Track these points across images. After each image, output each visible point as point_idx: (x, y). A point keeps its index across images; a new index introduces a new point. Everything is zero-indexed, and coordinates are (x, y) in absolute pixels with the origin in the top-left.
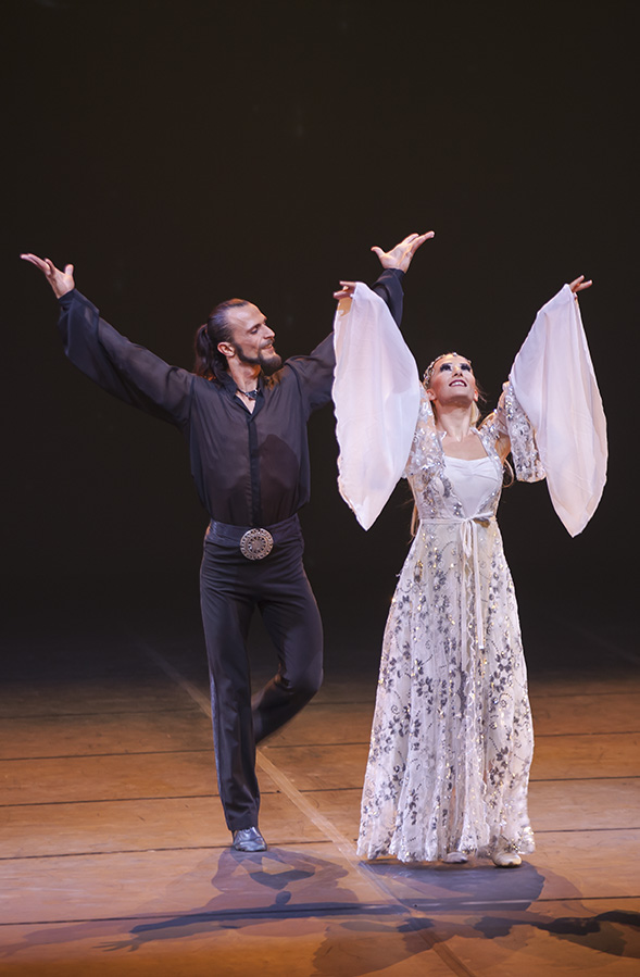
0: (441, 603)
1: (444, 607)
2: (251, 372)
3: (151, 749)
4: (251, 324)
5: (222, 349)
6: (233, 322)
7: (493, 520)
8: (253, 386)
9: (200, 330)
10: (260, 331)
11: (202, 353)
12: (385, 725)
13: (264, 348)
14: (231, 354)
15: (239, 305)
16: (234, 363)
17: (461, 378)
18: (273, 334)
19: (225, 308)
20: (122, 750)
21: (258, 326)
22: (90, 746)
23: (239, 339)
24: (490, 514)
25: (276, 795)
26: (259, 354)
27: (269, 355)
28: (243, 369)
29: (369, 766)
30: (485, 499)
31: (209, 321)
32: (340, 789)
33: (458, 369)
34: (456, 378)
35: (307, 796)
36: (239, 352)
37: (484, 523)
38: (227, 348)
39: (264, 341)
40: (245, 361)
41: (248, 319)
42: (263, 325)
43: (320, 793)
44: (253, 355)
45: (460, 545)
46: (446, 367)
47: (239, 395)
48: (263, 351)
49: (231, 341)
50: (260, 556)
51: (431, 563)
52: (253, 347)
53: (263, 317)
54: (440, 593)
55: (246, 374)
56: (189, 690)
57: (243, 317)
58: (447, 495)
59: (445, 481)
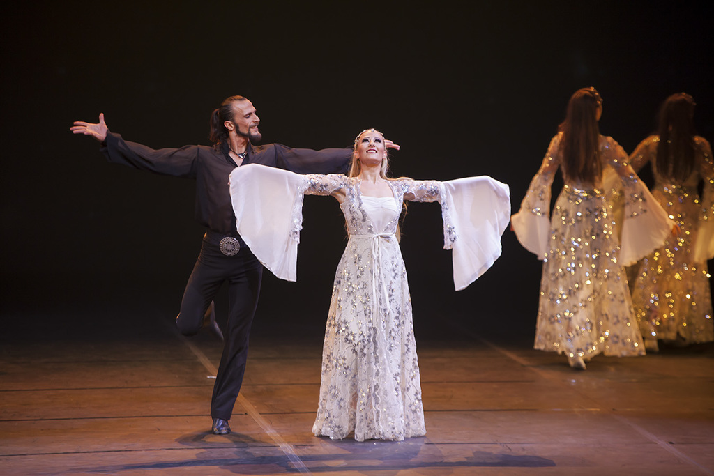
0: (362, 286)
2: (242, 140)
4: (246, 112)
5: (226, 125)
6: (235, 109)
8: (243, 150)
9: (214, 112)
10: (251, 117)
11: (215, 126)
13: (252, 127)
14: (232, 128)
15: (241, 100)
16: (233, 134)
17: (374, 148)
18: (259, 120)
19: (232, 100)
21: (250, 114)
22: (126, 382)
23: (238, 120)
25: (244, 416)
26: (249, 131)
27: (255, 132)
28: (238, 139)
30: (387, 223)
31: (220, 107)
32: (285, 413)
33: (372, 142)
34: (370, 148)
35: (264, 417)
36: (237, 127)
37: (387, 239)
38: (230, 125)
39: (252, 124)
40: (239, 134)
41: (246, 109)
42: (254, 114)
43: (272, 415)
44: (246, 132)
45: (371, 252)
46: (365, 140)
47: (231, 155)
48: (251, 130)
49: (233, 121)
50: (231, 254)
52: (246, 126)
53: (253, 109)
55: (239, 142)
57: (242, 107)
58: (364, 220)
59: (363, 212)
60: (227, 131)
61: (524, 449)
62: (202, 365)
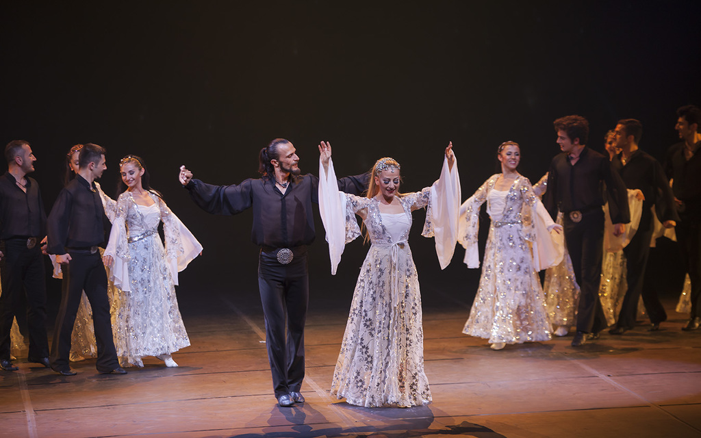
0: (381, 284)
1: (382, 286)
2: (285, 175)
3: (228, 348)
4: (289, 153)
5: (272, 162)
6: (280, 150)
7: (407, 244)
8: (286, 182)
9: (262, 150)
10: (293, 157)
11: (263, 162)
12: (349, 338)
13: (293, 165)
14: (277, 165)
16: (277, 170)
18: (298, 158)
19: (276, 142)
20: (215, 349)
21: (292, 154)
22: (199, 348)
23: (282, 159)
24: (405, 241)
26: (291, 167)
27: (295, 169)
28: (281, 174)
29: (340, 355)
30: (402, 234)
31: (268, 147)
36: (281, 164)
37: (402, 245)
38: (275, 162)
39: (294, 162)
40: (283, 170)
41: (288, 150)
42: (295, 154)
44: (288, 168)
45: (391, 257)
47: (277, 186)
48: (293, 167)
49: (278, 160)
50: (287, 262)
51: (376, 265)
52: (288, 164)
53: (294, 149)
54: (380, 279)
55: (283, 176)
56: (247, 321)
57: (285, 148)
58: (384, 233)
59: (383, 226)
60: (272, 167)
61: (499, 386)
62: (255, 333)
